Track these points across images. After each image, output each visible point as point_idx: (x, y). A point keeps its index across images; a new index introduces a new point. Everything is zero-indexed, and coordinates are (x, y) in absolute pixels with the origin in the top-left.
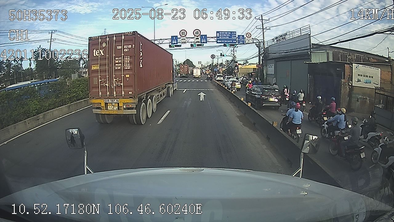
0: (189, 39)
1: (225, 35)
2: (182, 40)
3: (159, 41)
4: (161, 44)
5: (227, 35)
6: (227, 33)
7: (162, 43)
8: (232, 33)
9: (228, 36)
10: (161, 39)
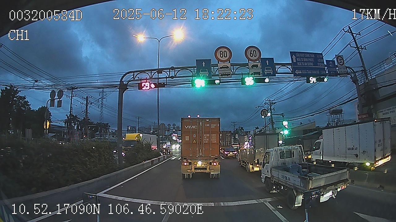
0: (235, 67)
1: (306, 60)
2: (221, 68)
3: (168, 71)
4: (172, 77)
5: (310, 60)
7: (175, 77)
10: (173, 68)
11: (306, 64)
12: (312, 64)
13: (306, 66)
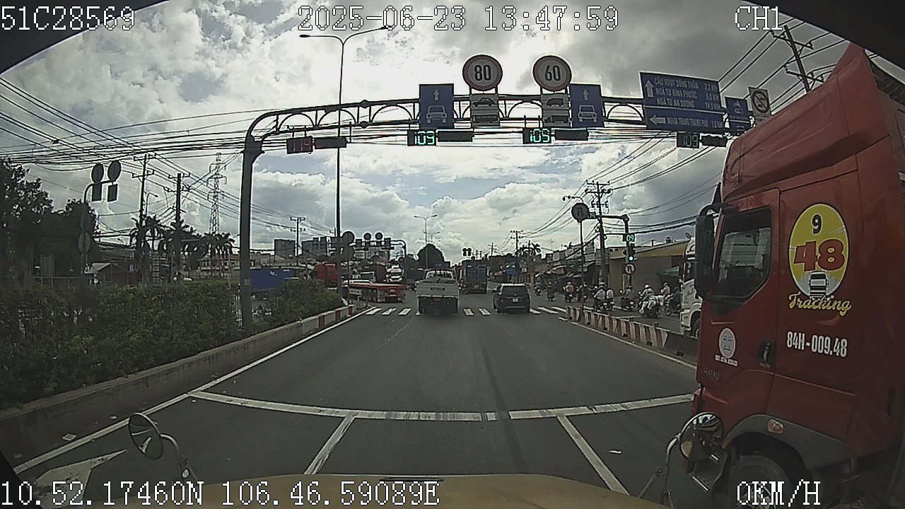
0: (510, 103)
1: (679, 93)
2: (476, 104)
3: (354, 110)
4: (364, 125)
5: (688, 94)
6: (683, 84)
7: (371, 123)
8: (706, 88)
9: (690, 99)
10: (366, 104)
11: (677, 103)
12: (691, 104)
13: (678, 107)
